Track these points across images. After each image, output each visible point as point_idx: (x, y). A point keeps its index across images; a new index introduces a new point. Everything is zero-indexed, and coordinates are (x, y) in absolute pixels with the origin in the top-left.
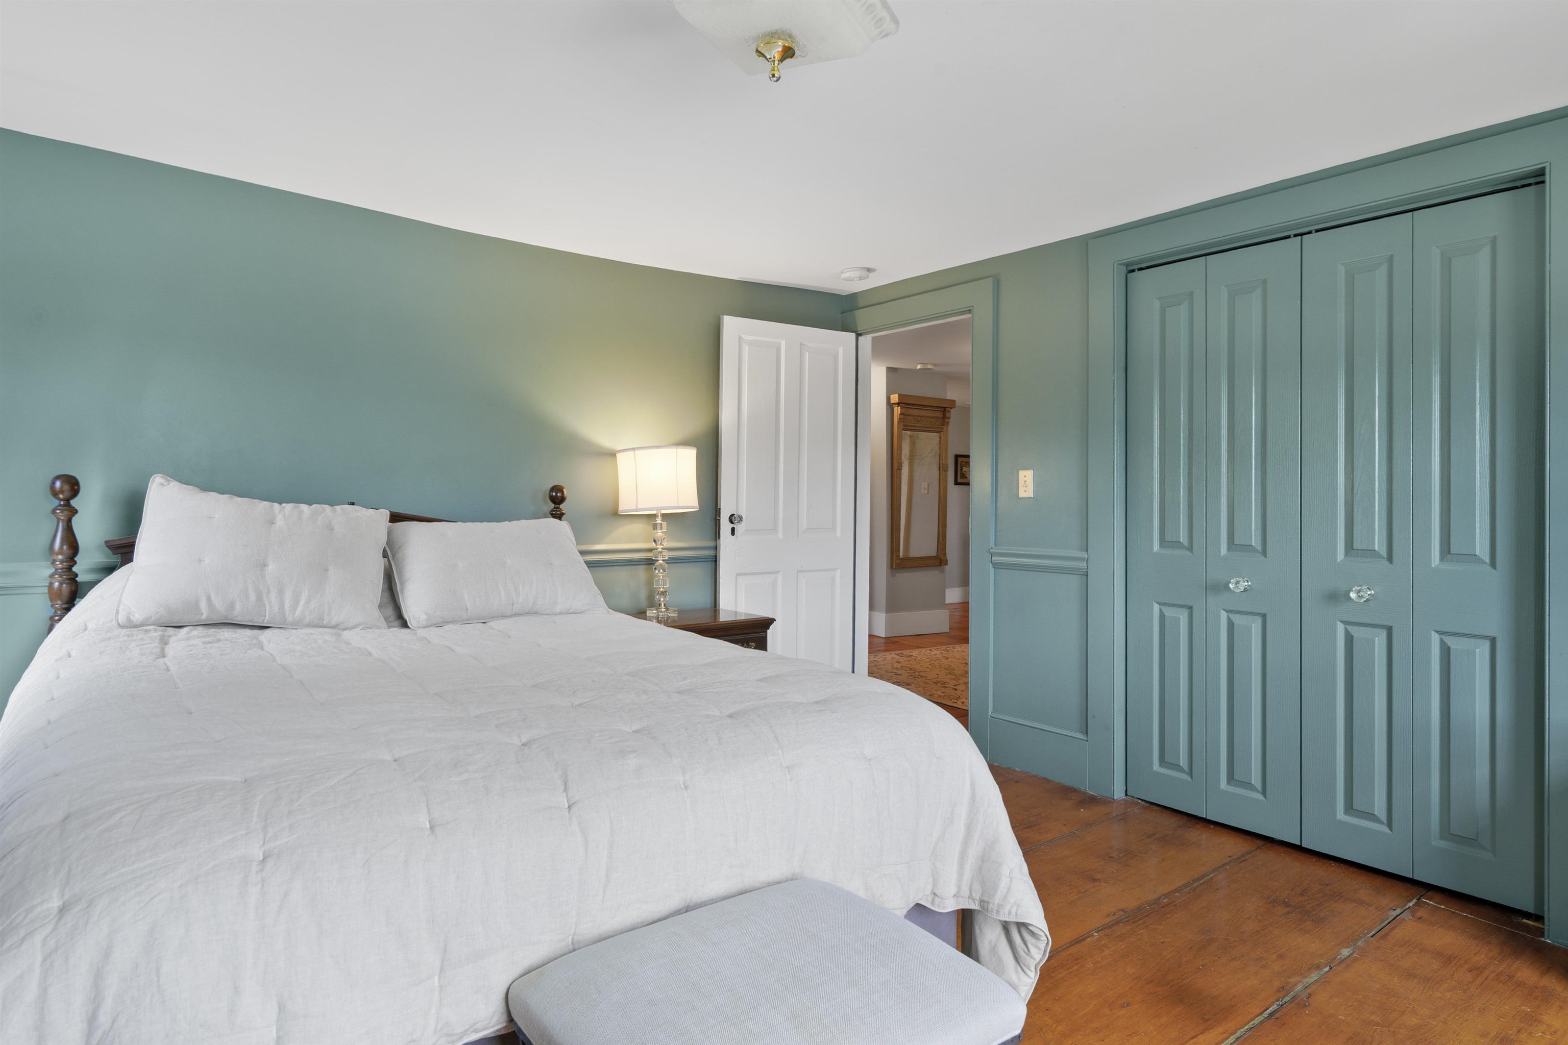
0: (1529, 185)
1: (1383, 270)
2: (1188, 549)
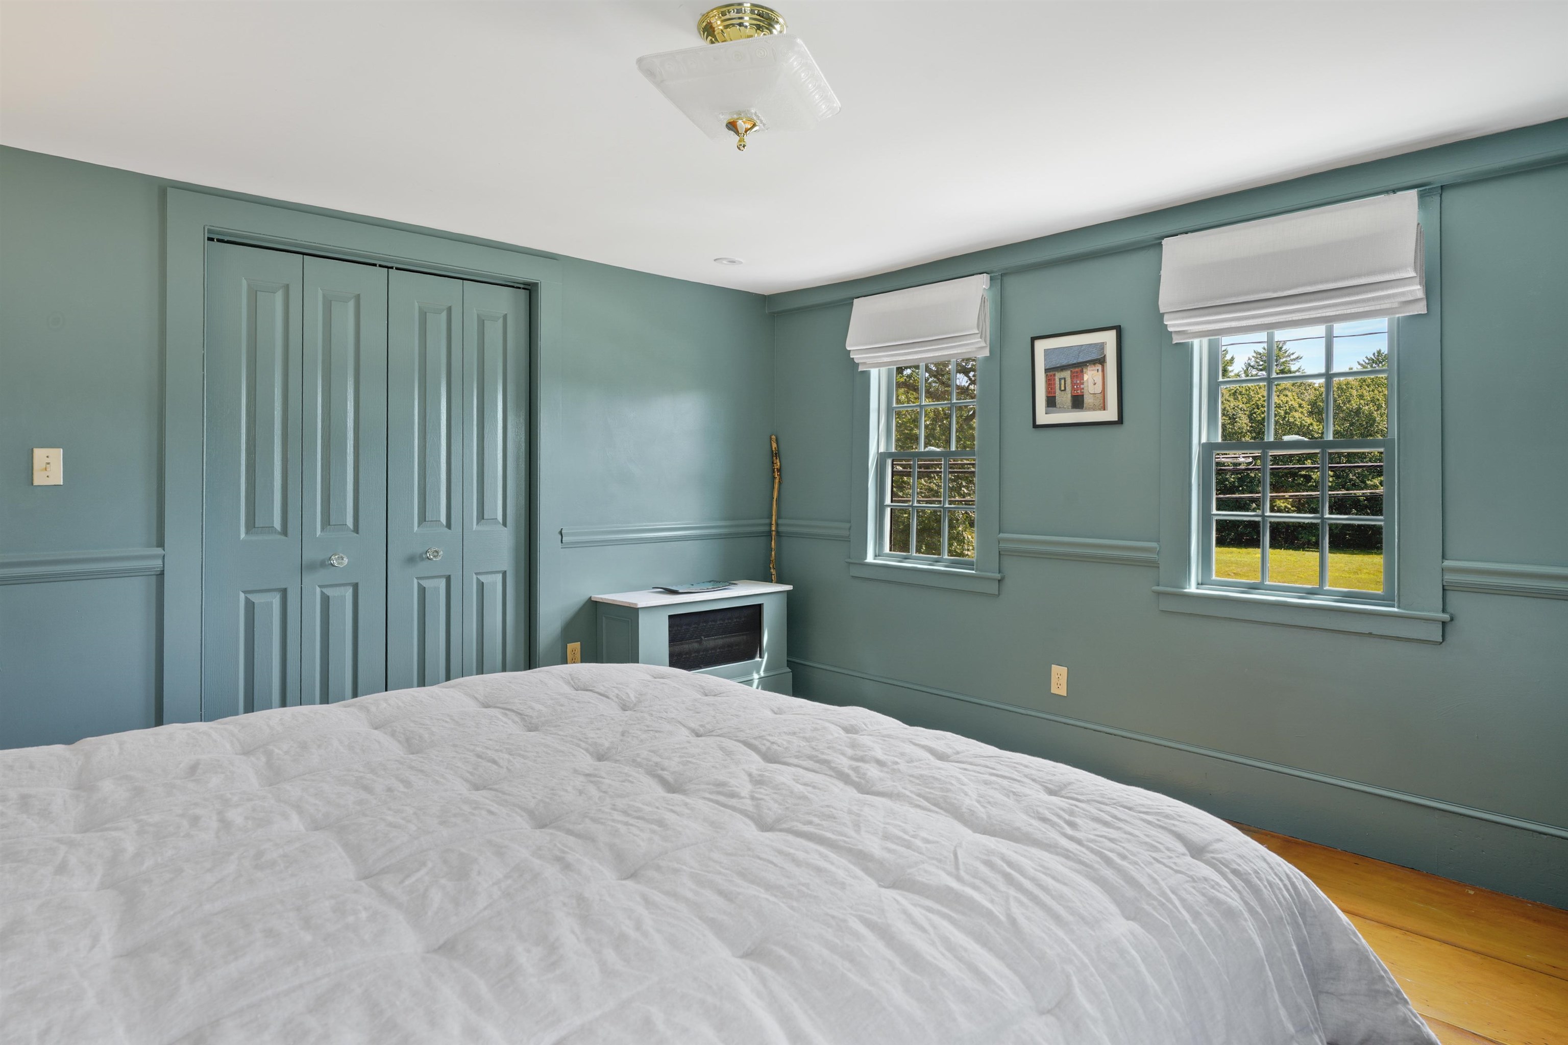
0: (519, 288)
1: (444, 315)
2: (280, 533)
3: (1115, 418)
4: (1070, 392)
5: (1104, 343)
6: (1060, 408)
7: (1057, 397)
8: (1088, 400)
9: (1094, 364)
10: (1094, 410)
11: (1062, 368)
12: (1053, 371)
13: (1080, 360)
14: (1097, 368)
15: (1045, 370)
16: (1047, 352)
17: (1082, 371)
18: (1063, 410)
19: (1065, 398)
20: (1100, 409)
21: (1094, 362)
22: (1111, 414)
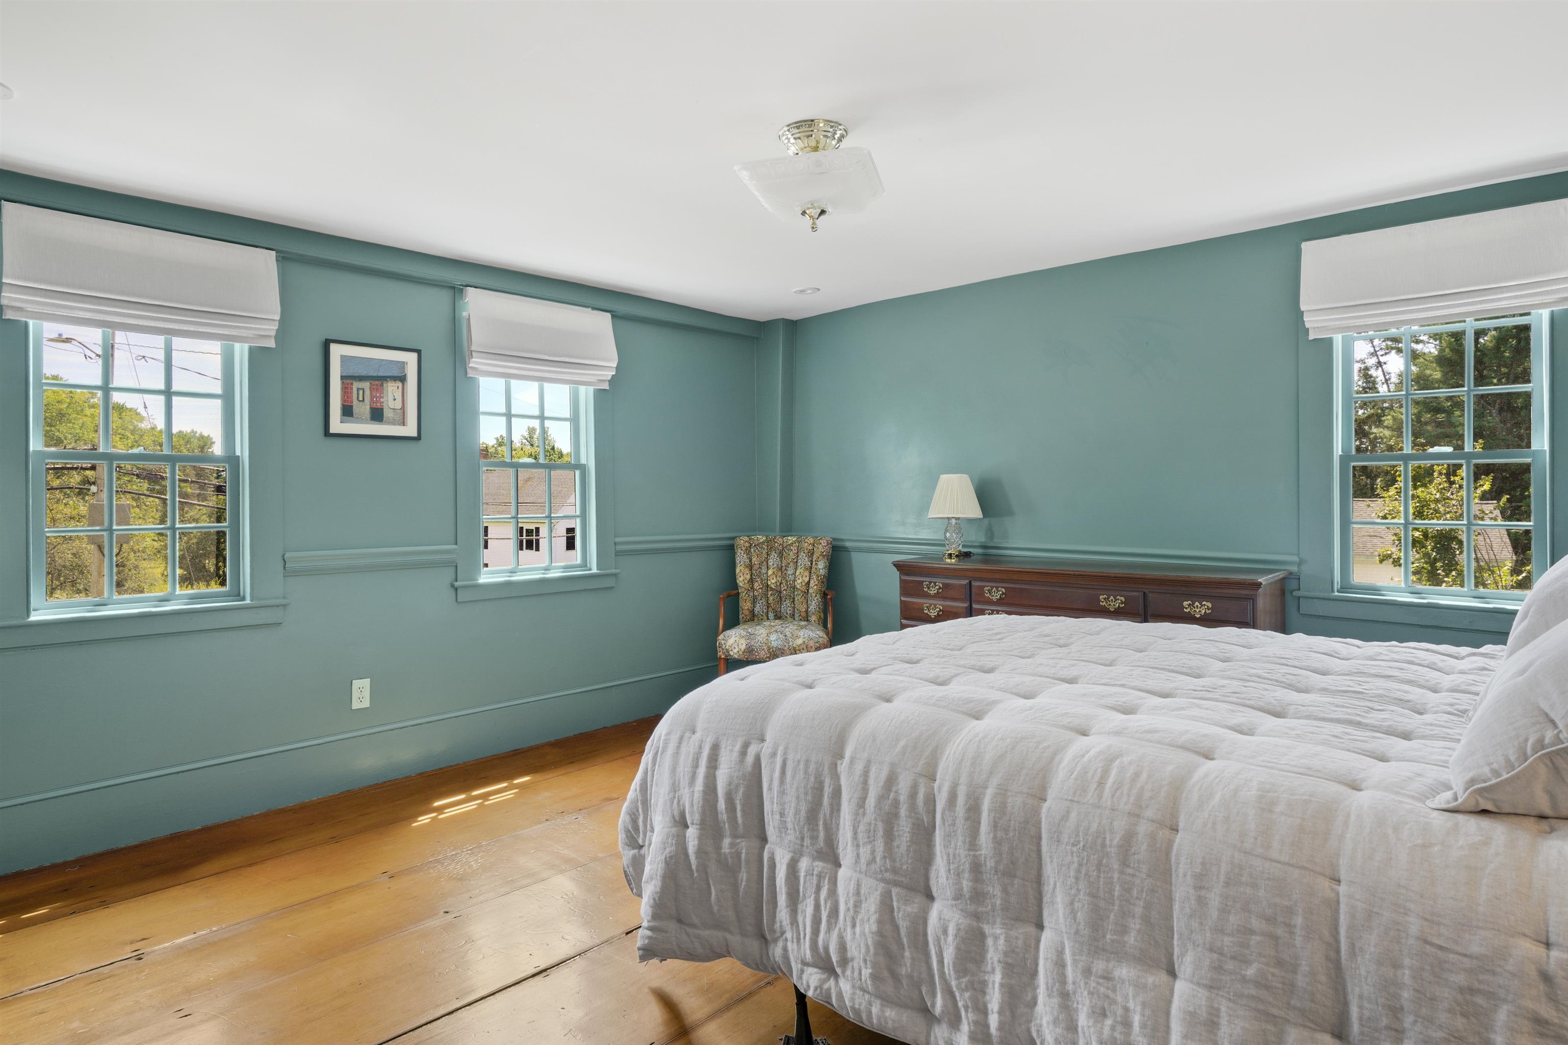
3: (415, 434)
4: (369, 403)
5: (404, 362)
6: (357, 418)
7: (354, 407)
8: (388, 414)
9: (395, 380)
10: (394, 424)
11: (361, 378)
12: (350, 379)
13: (381, 374)
14: (397, 385)
15: (341, 376)
16: (344, 359)
17: (382, 385)
18: (360, 421)
19: (362, 409)
20: (399, 425)
21: (395, 378)
22: (410, 430)
